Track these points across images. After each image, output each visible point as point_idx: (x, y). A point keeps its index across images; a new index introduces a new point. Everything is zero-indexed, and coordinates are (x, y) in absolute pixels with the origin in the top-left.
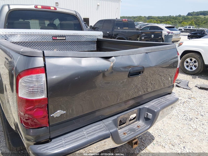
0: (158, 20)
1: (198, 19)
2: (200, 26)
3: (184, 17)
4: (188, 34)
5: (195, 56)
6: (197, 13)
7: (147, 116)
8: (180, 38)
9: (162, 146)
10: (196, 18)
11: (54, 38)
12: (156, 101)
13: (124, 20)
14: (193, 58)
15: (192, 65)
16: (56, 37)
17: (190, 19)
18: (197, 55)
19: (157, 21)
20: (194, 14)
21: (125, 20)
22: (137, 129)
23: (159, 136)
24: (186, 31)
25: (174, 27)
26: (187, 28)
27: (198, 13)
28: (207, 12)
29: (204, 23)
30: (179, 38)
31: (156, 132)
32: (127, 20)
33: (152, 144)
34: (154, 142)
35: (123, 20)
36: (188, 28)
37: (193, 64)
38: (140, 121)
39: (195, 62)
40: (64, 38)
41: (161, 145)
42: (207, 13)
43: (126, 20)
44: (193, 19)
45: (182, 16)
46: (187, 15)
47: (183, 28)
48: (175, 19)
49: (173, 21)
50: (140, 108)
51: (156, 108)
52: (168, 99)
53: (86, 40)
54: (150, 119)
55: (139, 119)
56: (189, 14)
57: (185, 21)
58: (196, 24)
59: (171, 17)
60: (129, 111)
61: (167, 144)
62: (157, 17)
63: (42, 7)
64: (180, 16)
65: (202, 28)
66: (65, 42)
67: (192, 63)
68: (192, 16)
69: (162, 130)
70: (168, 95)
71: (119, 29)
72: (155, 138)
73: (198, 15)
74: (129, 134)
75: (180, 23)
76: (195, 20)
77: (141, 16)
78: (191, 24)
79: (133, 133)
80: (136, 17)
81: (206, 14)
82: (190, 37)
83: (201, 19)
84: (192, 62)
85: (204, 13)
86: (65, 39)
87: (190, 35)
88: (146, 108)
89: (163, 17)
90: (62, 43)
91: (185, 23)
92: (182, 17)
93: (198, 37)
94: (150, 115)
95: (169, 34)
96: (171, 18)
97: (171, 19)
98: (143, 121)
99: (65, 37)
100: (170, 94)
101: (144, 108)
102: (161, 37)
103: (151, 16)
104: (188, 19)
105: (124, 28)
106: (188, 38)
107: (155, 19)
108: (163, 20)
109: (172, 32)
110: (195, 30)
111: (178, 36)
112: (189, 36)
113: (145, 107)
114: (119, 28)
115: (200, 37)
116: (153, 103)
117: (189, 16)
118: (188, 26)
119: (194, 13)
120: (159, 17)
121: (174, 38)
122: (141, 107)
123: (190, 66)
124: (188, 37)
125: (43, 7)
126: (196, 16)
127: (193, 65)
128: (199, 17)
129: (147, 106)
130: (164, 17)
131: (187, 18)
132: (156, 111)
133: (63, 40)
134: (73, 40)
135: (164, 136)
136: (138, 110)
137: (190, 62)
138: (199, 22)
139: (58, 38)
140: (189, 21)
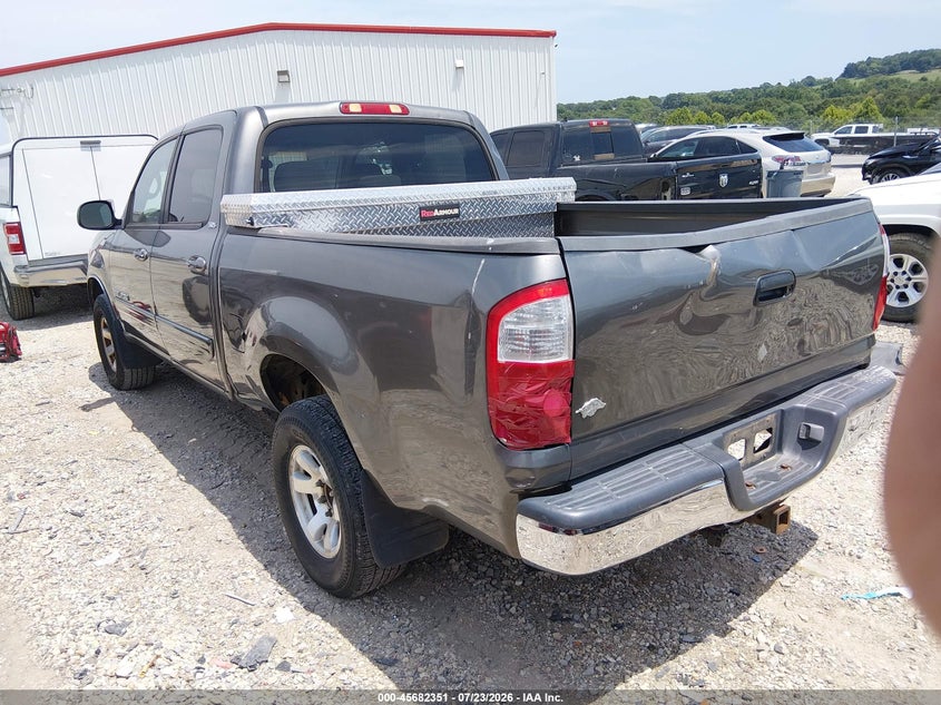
0: (713, 107)
1: (892, 87)
2: (906, 121)
3: (831, 86)
4: (862, 159)
5: (916, 247)
6: (888, 61)
7: (808, 434)
8: (832, 181)
9: (850, 555)
10: (886, 87)
11: (424, 213)
12: (827, 387)
13: (594, 124)
14: (905, 256)
15: (905, 282)
16: (432, 208)
17: (858, 93)
18: (921, 242)
19: (709, 113)
20: (871, 69)
21: (600, 124)
22: (783, 475)
23: (833, 529)
24: (849, 146)
25: (800, 136)
26: (853, 134)
27: (889, 63)
28: (931, 53)
29: (925, 106)
30: (825, 181)
31: (818, 517)
32: (609, 123)
33: (812, 552)
34: (820, 545)
35: (591, 126)
36: (856, 132)
37: (909, 279)
38: (785, 452)
39: (915, 269)
40: (456, 211)
41: (844, 553)
42: (931, 59)
43: (605, 123)
44: (870, 92)
45: (820, 82)
46: (843, 75)
47: (833, 135)
48: (791, 98)
49: (782, 109)
50: (782, 411)
51: (835, 407)
52: (864, 382)
53: (523, 211)
54: (818, 442)
55: (779, 448)
56: (851, 71)
57: (837, 104)
58: (888, 114)
59: (768, 90)
60: (752, 418)
61: (864, 548)
62: (710, 95)
63: (362, 107)
64: (810, 82)
65: (919, 130)
66: (457, 223)
67: (906, 276)
68: (865, 76)
69: (835, 511)
70: (860, 373)
71: (577, 164)
72: (819, 534)
73: (892, 71)
74: (761, 486)
75: (812, 113)
76: (879, 96)
77: (634, 98)
78: (864, 116)
79: (773, 483)
80: (615, 103)
81: (929, 63)
82: (874, 173)
83: (906, 90)
84: (904, 273)
85: (919, 61)
86: (457, 216)
87: (871, 162)
88: (800, 409)
89: (734, 91)
90: (448, 228)
91: (840, 111)
92: (820, 87)
93: (908, 169)
94: (818, 430)
95: (786, 168)
96: (769, 95)
97: (773, 100)
98: (795, 451)
99: (457, 206)
100: (863, 367)
101: (794, 409)
102: (756, 182)
103: (679, 95)
104: (849, 91)
105: (599, 157)
106: (864, 179)
107: (699, 104)
108: (738, 108)
109: (797, 158)
110: (889, 141)
111: (822, 173)
112: (866, 169)
113: (799, 405)
114: (577, 159)
115: (915, 169)
116: (821, 394)
117: (852, 81)
118: (854, 126)
119: (874, 65)
120: (715, 93)
121: (809, 182)
122: (784, 406)
123: (898, 287)
124: (864, 172)
125: (367, 108)
126: (882, 77)
127: (910, 284)
128: (898, 80)
129: (801, 402)
130: (739, 95)
131: (842, 88)
132: (834, 413)
133: (451, 216)
134: (494, 214)
135: (850, 528)
136: (776, 417)
137: (896, 274)
138: (898, 104)
139: (436, 213)
140: (856, 101)
